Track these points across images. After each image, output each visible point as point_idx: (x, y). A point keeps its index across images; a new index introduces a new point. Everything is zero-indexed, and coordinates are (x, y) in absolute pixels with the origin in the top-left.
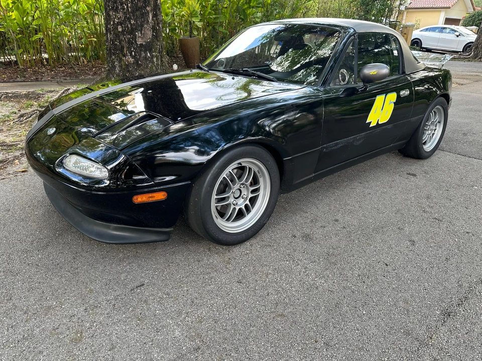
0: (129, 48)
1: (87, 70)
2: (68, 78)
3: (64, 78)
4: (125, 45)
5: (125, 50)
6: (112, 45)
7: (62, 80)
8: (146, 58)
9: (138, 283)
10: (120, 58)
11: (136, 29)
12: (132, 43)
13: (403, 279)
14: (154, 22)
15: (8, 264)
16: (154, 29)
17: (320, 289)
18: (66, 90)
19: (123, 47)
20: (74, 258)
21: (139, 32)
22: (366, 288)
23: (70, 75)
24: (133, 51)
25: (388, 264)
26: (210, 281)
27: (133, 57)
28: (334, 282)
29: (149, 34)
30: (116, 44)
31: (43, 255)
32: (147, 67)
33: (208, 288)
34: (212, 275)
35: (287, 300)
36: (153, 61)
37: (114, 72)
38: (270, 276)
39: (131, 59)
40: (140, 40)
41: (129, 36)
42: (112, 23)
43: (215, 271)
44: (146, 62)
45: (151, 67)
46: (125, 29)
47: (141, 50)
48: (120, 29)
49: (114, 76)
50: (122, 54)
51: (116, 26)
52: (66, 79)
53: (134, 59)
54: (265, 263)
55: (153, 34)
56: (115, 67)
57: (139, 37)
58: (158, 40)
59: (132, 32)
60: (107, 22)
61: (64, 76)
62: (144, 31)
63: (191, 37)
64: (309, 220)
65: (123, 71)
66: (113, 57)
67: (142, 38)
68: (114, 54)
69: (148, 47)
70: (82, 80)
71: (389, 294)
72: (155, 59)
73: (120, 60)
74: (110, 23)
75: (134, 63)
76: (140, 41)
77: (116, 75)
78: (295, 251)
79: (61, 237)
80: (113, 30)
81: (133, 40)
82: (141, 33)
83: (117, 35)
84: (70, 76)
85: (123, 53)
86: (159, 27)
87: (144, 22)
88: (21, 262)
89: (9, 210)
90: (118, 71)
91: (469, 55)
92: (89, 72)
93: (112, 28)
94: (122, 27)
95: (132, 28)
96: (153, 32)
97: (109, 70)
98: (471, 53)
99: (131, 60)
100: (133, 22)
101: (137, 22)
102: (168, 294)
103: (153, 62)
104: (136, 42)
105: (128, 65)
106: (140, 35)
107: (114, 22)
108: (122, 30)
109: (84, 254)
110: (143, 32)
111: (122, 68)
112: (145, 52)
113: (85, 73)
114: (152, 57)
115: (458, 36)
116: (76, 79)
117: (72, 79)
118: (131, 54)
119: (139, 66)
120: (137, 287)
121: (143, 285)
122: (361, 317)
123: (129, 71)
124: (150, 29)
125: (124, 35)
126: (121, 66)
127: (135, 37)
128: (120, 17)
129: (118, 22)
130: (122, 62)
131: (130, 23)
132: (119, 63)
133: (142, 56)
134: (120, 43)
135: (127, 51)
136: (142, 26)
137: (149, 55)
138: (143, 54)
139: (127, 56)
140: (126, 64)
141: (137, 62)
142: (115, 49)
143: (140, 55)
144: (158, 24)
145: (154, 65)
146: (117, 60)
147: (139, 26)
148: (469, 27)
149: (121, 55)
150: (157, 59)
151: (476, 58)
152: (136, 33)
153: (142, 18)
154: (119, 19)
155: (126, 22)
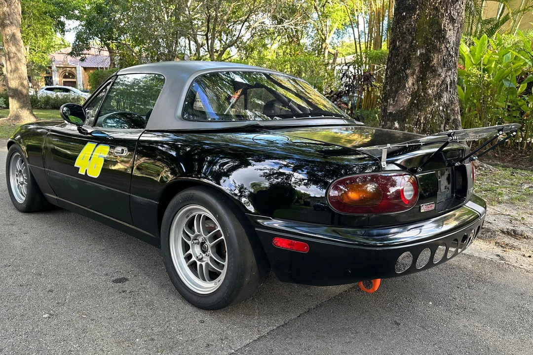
11: (388, 95)
21: (392, 99)
24: (384, 120)
29: (404, 101)
40: (391, 107)
55: (413, 102)
57: (390, 104)
62: (398, 97)
67: (394, 106)
76: (390, 109)
82: (394, 100)
87: (399, 87)
96: (413, 99)
101: (391, 88)
104: (387, 110)
106: (391, 102)
110: (396, 99)
124: (406, 95)
127: (385, 105)
136: (397, 92)
137: (397, 125)
147: (393, 92)
152: (388, 100)
153: (398, 82)
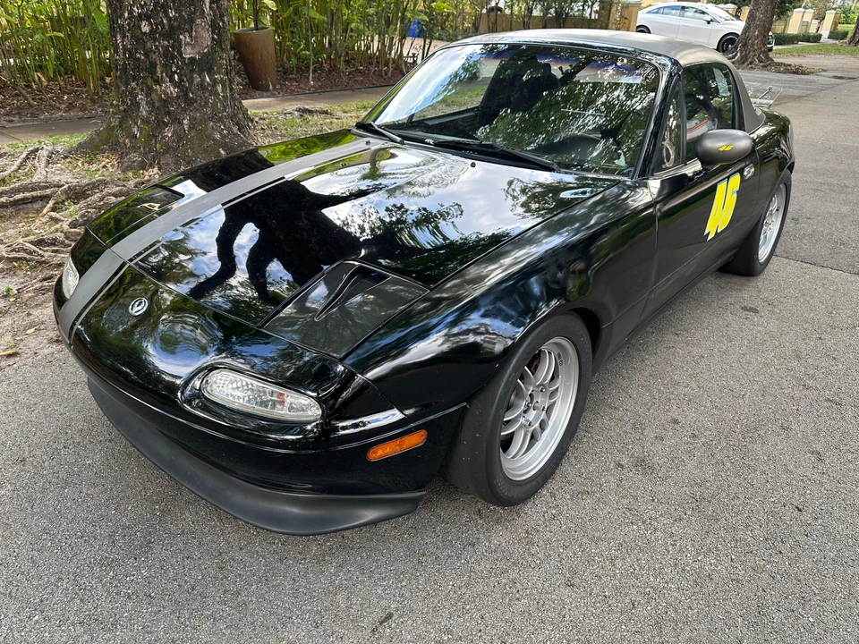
0: (166, 67)
1: (51, 98)
2: (16, 119)
3: (7, 118)
4: (159, 60)
5: (159, 69)
6: (128, 59)
7: (5, 123)
8: (202, 86)
9: (378, 614)
10: (148, 87)
11: (179, 27)
12: (173, 57)
13: (838, 537)
14: (214, 12)
15: (82, 600)
16: (214, 26)
17: (716, 577)
18: (32, 152)
19: (153, 65)
20: (222, 568)
21: (187, 34)
22: (790, 564)
23: (19, 111)
24: (175, 72)
25: (800, 507)
26: (515, 591)
27: (175, 84)
28: (732, 560)
29: (206, 37)
30: (139, 59)
31: (150, 568)
32: (207, 103)
33: (518, 606)
34: (513, 575)
35: (671, 613)
36: (216, 90)
37: (137, 115)
38: (619, 563)
39: (172, 89)
40: (189, 49)
41: (166, 42)
42: (126, 15)
43: (514, 564)
44: (204, 93)
45: (214, 104)
46: (157, 28)
47: (192, 71)
48: (145, 28)
49: (136, 123)
50: (152, 78)
51: (135, 22)
52: (12, 121)
53: (179, 87)
54: (597, 535)
55: (213, 38)
56: (137, 105)
57: (188, 44)
58: (223, 49)
59: (172, 33)
60: (114, 10)
61: (7, 115)
62: (196, 32)
63: (257, 29)
64: (629, 427)
65: (157, 114)
66: (134, 84)
67: (193, 47)
68: (134, 79)
69: (205, 64)
70: (46, 121)
71: (831, 572)
72: (219, 88)
73: (149, 92)
74: (122, 15)
75: (178, 97)
76: (188, 53)
77: (142, 120)
78: (636, 499)
79: (168, 518)
80: (129, 30)
81: (173, 50)
82: (191, 36)
83: (140, 40)
84: (18, 113)
85: (155, 77)
86: (224, 22)
87: (195, 13)
88: (108, 591)
89: (24, 460)
90: (144, 113)
91: (734, 57)
92: (58, 105)
93: (128, 24)
94: (150, 24)
95: (171, 27)
96: (213, 32)
97: (125, 111)
98: (736, 55)
99: (173, 91)
100: (172, 14)
101: (181, 15)
102: (448, 632)
103: (216, 94)
104: (180, 53)
105: (165, 101)
106: (188, 40)
107: (131, 12)
108: (151, 31)
109: (238, 556)
110: (194, 34)
111: (154, 107)
112: (200, 75)
113: (50, 105)
114: (215, 83)
115: (709, 22)
116: (33, 121)
117: (24, 121)
118: (172, 80)
119: (190, 102)
120: (381, 623)
121: (390, 616)
122: (809, 631)
123: (169, 113)
124: (207, 27)
125: (155, 40)
126: (151, 103)
127: (178, 45)
128: (145, 4)
129: (140, 15)
130: (153, 95)
131: (167, 15)
132: (147, 96)
133: (195, 82)
134: (147, 55)
135: (162, 73)
136: (192, 21)
137: (208, 79)
138: (197, 79)
139: (165, 82)
140: (161, 99)
141: (186, 95)
142: (137, 68)
143: (191, 80)
144: (222, 16)
145: (219, 99)
146: (142, 90)
147: (185, 21)
148: (722, 6)
149: (150, 81)
150: (224, 86)
151: (744, 63)
152: (181, 37)
153: (190, 5)
154: (142, 7)
155: (158, 14)
